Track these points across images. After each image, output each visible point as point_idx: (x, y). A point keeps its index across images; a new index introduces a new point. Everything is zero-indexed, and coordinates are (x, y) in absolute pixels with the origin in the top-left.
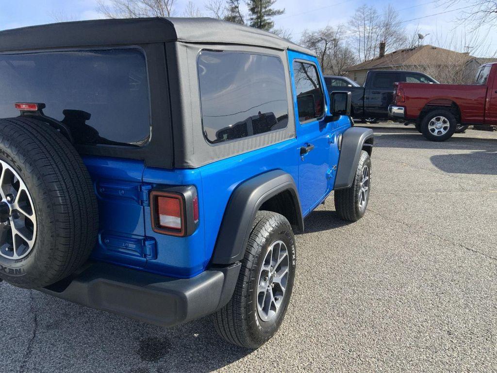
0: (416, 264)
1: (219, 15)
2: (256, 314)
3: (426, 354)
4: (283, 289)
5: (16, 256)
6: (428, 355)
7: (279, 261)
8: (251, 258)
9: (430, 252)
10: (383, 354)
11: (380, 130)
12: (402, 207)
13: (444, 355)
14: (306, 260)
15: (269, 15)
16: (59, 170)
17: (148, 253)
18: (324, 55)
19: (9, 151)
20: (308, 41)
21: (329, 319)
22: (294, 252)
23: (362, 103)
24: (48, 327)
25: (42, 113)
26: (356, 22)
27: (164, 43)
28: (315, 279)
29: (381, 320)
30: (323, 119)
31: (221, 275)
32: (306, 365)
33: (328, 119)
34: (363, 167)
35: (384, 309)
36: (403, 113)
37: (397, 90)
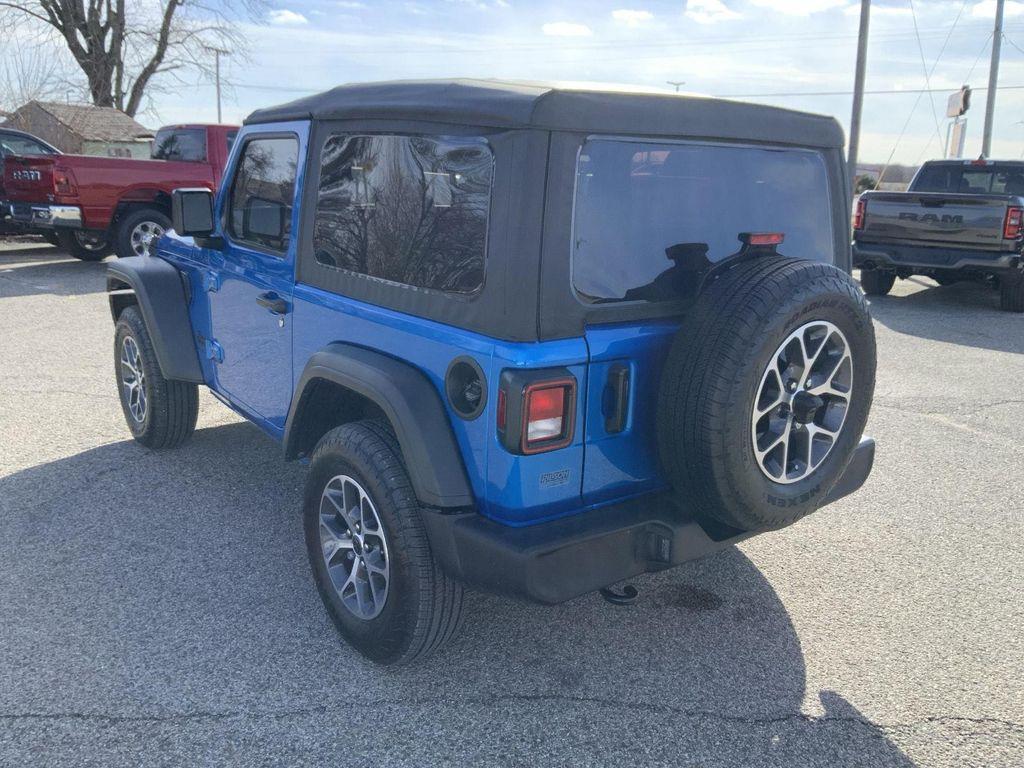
36: (78, 218)
37: (53, 169)
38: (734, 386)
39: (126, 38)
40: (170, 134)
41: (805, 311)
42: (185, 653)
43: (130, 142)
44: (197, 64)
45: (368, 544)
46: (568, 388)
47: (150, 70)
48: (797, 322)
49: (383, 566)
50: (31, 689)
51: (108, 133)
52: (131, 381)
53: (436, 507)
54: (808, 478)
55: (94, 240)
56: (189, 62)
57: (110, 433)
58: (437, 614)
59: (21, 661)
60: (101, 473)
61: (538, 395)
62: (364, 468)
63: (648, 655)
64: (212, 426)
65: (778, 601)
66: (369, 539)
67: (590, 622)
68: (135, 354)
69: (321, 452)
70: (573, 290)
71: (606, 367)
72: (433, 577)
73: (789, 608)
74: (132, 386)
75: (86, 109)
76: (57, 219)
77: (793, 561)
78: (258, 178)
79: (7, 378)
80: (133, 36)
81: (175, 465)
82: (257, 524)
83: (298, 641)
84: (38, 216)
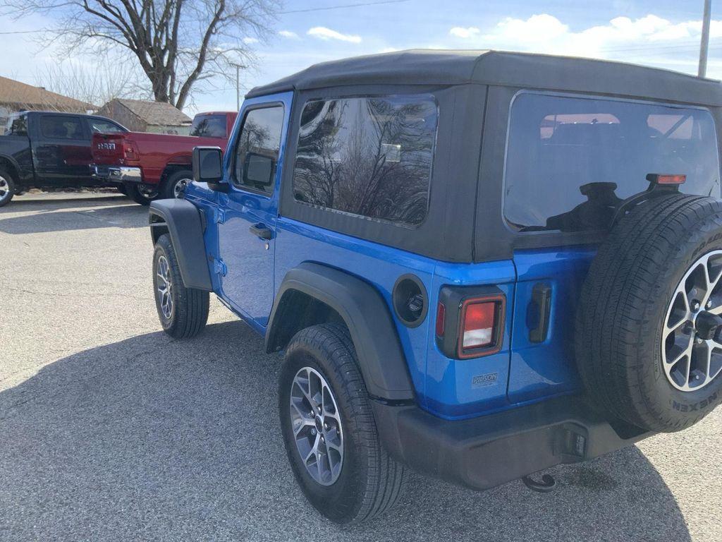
36: (140, 175)
37: (124, 143)
38: (649, 305)
39: (178, 57)
40: (203, 118)
41: (710, 240)
42: (185, 502)
43: (177, 126)
44: (224, 74)
45: (328, 424)
46: (498, 303)
47: (192, 78)
48: (703, 251)
49: (339, 445)
50: (68, 525)
51: (163, 120)
52: (163, 288)
53: (382, 399)
54: (707, 386)
55: (150, 191)
56: (218, 73)
57: (148, 325)
58: (382, 488)
59: (65, 501)
60: (139, 355)
61: (471, 308)
62: (325, 363)
63: (556, 528)
64: (220, 322)
65: (665, 486)
66: (327, 420)
67: (506, 496)
68: (166, 268)
69: (293, 347)
70: (504, 221)
71: (529, 286)
72: (380, 456)
73: (676, 492)
74: (164, 292)
75: (150, 103)
76: (125, 175)
77: (675, 451)
78: (257, 146)
79: (82, 284)
80: (182, 55)
81: (190, 351)
82: (245, 398)
83: (271, 497)
84: (113, 174)
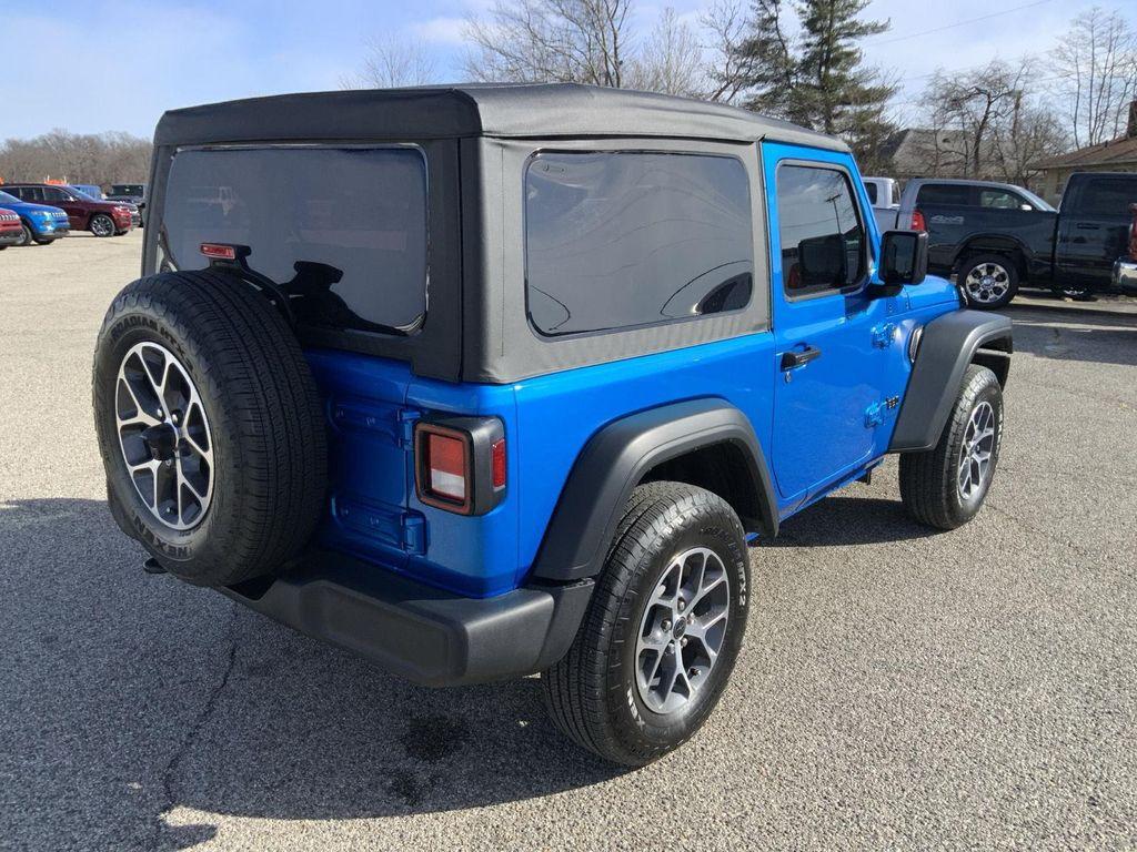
0: (1065, 640)
1: (730, 37)
2: (629, 693)
3: (1017, 838)
4: (713, 654)
5: (181, 525)
6: (1021, 841)
7: (703, 591)
8: (624, 575)
9: (1110, 617)
10: (914, 822)
11: (1091, 318)
12: (1080, 509)
13: (1061, 845)
14: (801, 603)
15: (850, 35)
16: (257, 371)
17: (410, 542)
18: (982, 128)
19: (173, 331)
20: (942, 97)
21: (814, 732)
22: (743, 577)
23: (1050, 250)
24: (252, 671)
25: (244, 263)
26: (1071, 50)
27: (459, 139)
28: (811, 645)
29: (936, 751)
30: (861, 290)
31: (549, 600)
32: (733, 816)
33: (872, 293)
34: (974, 405)
35: (951, 728)
